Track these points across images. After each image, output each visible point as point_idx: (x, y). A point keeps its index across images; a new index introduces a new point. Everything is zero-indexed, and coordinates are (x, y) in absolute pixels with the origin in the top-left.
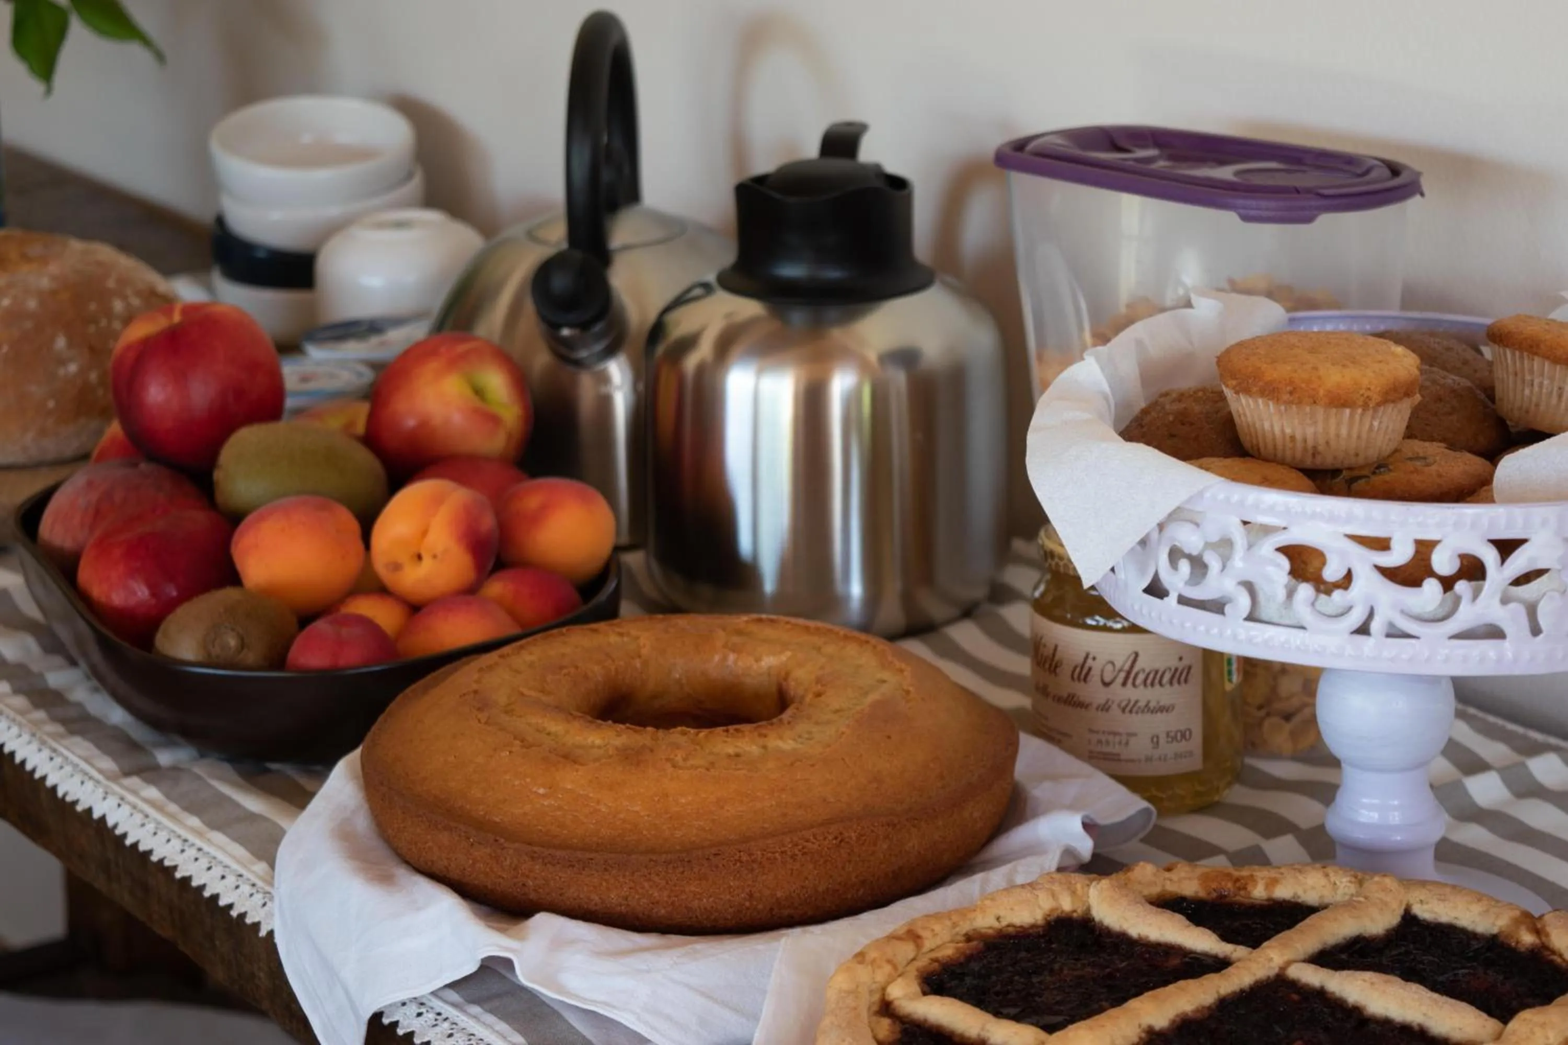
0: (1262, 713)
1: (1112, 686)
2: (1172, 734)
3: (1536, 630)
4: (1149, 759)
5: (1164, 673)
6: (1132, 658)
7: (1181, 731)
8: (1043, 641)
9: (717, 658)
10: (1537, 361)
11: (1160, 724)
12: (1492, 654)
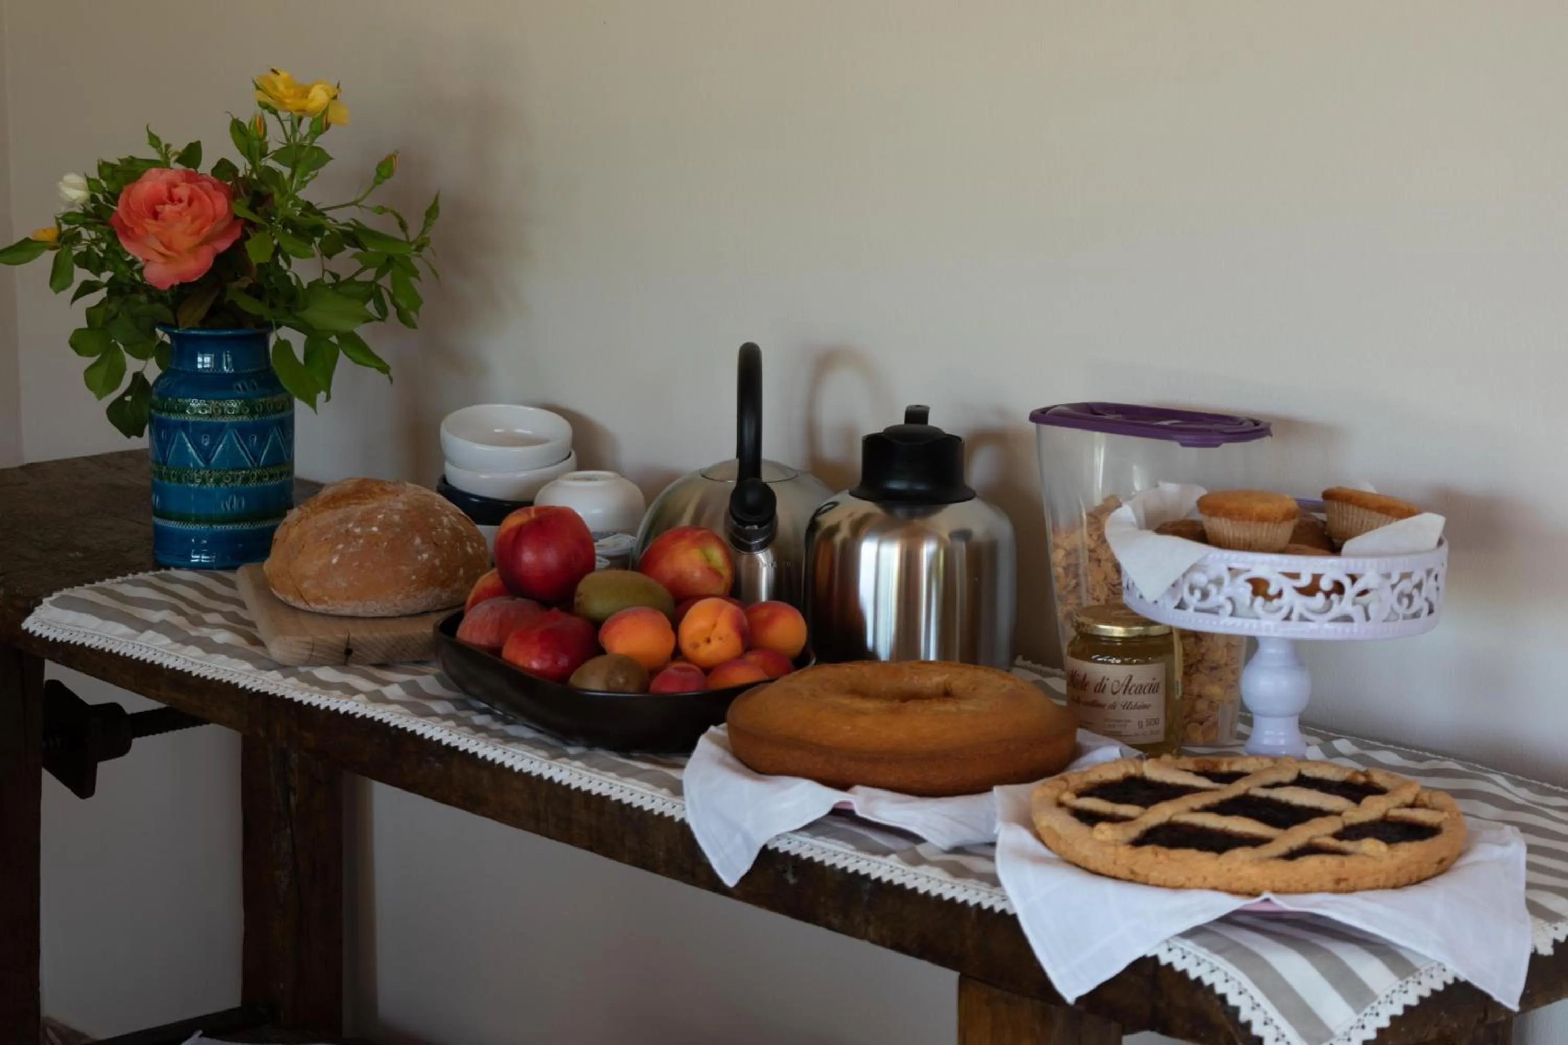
0: (1187, 720)
1: (1118, 694)
2: (1149, 721)
3: (1368, 618)
4: (1137, 735)
5: (1146, 686)
6: (1128, 678)
7: (1153, 719)
8: (1078, 673)
9: (906, 679)
10: (1351, 507)
11: (1143, 715)
12: (1348, 630)
